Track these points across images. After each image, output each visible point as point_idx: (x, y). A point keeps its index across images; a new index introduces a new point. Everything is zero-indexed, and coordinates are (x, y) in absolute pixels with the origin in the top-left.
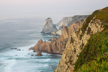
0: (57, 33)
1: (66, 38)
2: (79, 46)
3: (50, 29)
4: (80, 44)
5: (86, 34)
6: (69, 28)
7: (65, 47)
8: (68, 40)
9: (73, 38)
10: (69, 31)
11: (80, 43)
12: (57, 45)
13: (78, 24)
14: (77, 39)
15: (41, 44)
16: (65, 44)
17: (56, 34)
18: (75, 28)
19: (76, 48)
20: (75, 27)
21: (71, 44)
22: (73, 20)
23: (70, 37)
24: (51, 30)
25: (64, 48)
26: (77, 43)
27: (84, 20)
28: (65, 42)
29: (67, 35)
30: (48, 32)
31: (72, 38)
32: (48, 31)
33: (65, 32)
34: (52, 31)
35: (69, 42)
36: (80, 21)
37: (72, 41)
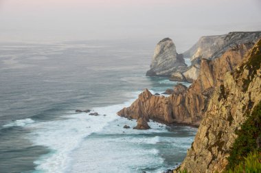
0: (185, 74)
1: (209, 86)
2: (241, 106)
3: (170, 65)
4: (243, 101)
5: (258, 79)
6: (216, 61)
7: (206, 107)
8: (212, 93)
9: (225, 86)
10: (217, 70)
11: (243, 98)
12: (187, 105)
13: (239, 52)
14: (235, 91)
15: (148, 102)
16: (206, 102)
17: (183, 76)
18: (230, 64)
19: (232, 112)
20: (232, 60)
21: (221, 103)
22: (226, 43)
23: (219, 84)
24: (171, 68)
25: (203, 110)
26: (236, 99)
27: (254, 44)
28: (206, 97)
29: (211, 80)
30: (164, 72)
31: (222, 86)
32: (165, 70)
33: (207, 73)
34: (175, 71)
35: (215, 97)
36: (244, 46)
37: (224, 94)
